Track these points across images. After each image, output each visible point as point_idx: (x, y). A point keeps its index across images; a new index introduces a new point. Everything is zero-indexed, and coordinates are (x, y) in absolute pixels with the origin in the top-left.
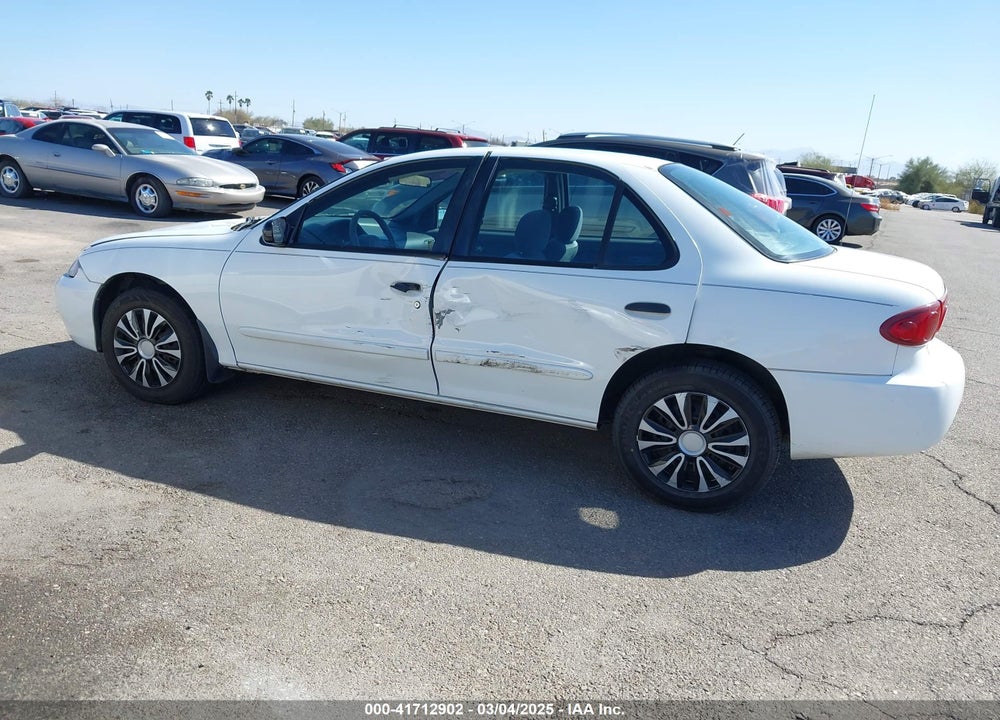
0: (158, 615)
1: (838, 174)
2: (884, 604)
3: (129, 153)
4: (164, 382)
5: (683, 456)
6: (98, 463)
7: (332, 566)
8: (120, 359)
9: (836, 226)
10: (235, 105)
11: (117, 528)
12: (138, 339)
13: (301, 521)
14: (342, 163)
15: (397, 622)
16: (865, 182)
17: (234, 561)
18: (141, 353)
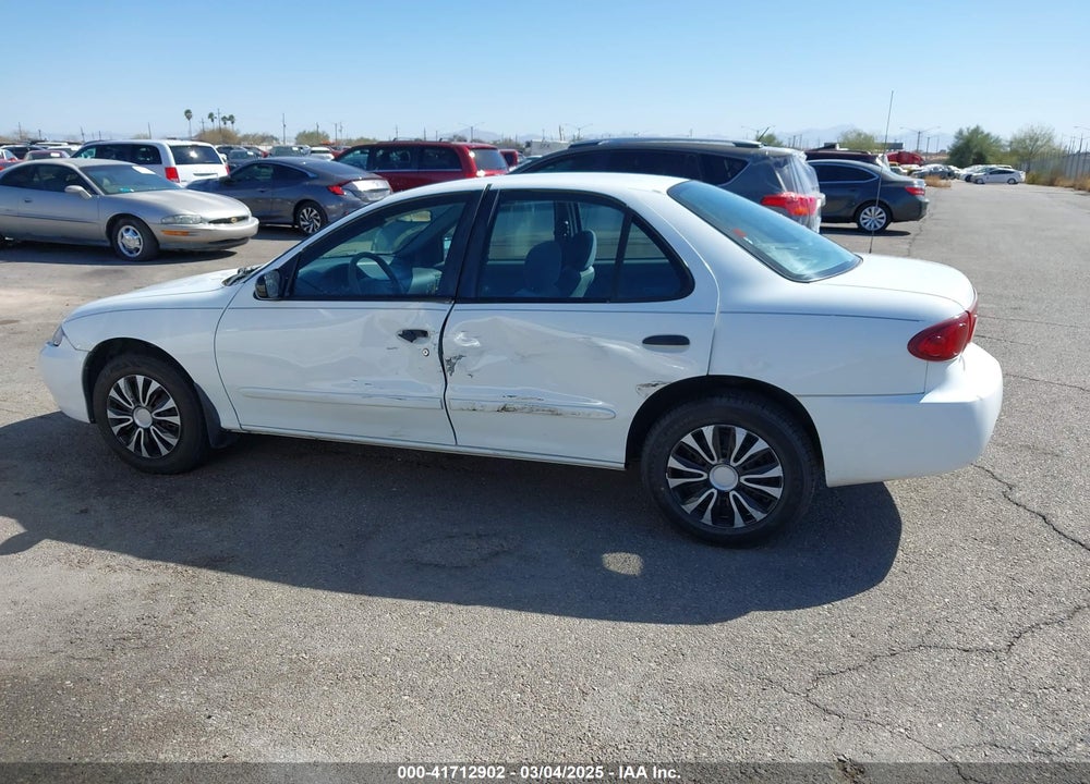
0: (176, 706)
1: (880, 155)
2: (928, 632)
3: (106, 193)
4: (164, 451)
5: (715, 492)
6: (101, 546)
7: (355, 638)
8: (116, 429)
9: (881, 213)
10: (217, 124)
11: (127, 615)
12: (133, 407)
13: (320, 593)
14: (340, 185)
15: (426, 693)
16: (912, 158)
17: (253, 641)
18: (137, 422)
